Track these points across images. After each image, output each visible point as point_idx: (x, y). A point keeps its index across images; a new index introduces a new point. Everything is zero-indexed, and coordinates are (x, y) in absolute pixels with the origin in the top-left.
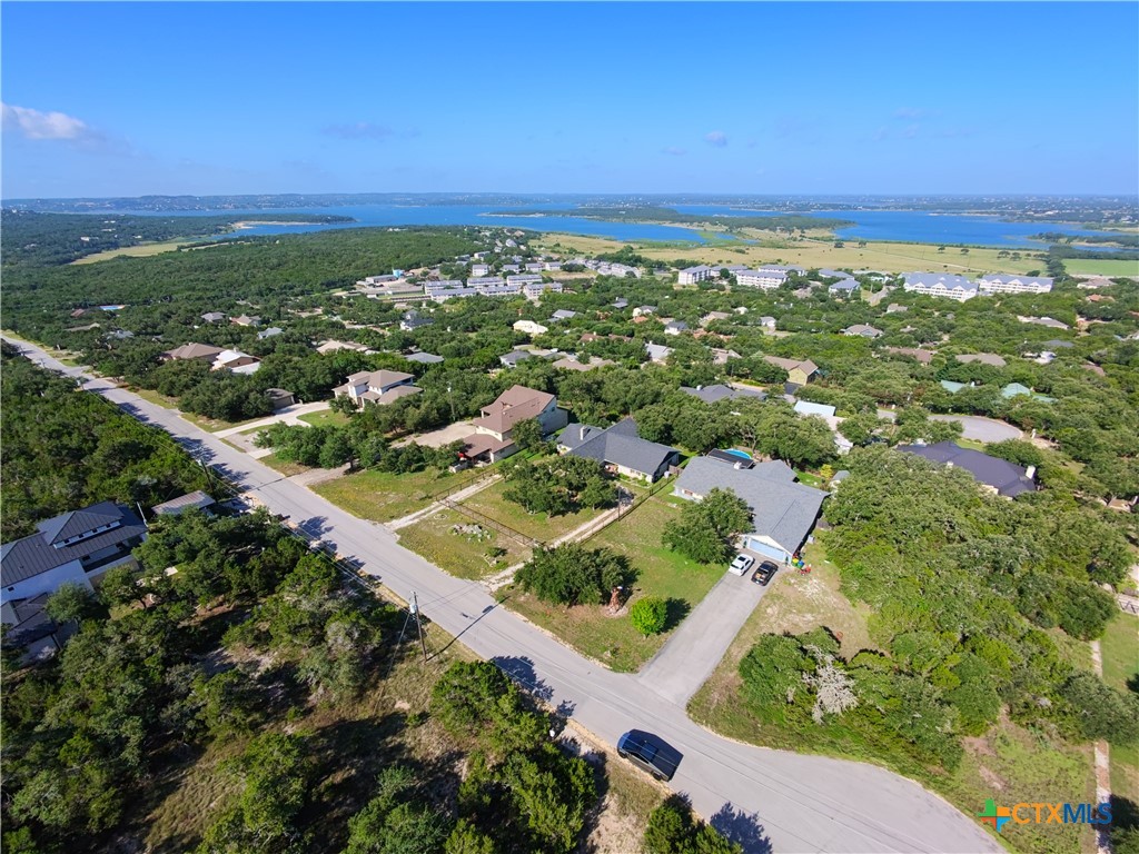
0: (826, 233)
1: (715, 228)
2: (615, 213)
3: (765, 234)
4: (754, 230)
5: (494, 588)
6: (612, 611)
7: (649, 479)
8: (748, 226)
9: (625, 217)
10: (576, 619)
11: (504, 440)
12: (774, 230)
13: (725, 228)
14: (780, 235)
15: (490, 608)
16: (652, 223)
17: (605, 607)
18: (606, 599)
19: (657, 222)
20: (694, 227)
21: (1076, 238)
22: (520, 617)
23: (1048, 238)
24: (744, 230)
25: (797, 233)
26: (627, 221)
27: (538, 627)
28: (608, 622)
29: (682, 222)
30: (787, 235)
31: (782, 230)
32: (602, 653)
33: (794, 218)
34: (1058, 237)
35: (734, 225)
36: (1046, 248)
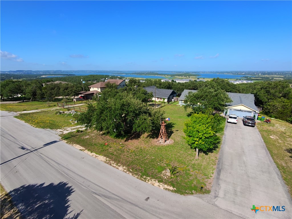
0: (195, 77)
1: (168, 76)
2: (143, 74)
3: (180, 77)
4: (177, 76)
5: (65, 132)
6: (161, 141)
7: (166, 100)
8: (176, 76)
9: (146, 74)
10: (131, 148)
11: (101, 91)
12: (182, 76)
13: (170, 76)
14: (183, 77)
15: (55, 142)
16: (153, 75)
17: (155, 140)
18: (155, 134)
20: (163, 76)
21: (251, 77)
22: (78, 147)
23: (245, 77)
25: (188, 77)
27: (94, 154)
28: (160, 148)
29: (160, 75)
30: (185, 77)
31: (184, 76)
32: (160, 172)
33: (187, 74)
34: (247, 77)
35: (173, 75)
36: (246, 79)
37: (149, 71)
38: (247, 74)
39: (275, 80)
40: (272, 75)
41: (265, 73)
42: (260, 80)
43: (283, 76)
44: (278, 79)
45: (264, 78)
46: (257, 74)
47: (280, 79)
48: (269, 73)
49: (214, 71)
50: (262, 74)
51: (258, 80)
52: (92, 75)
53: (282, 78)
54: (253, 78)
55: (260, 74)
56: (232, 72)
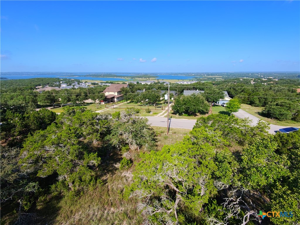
1: (128, 78)
2: (100, 76)
3: (141, 79)
8: (136, 77)
9: (103, 77)
11: (118, 95)
13: (130, 78)
14: (143, 79)
15: (170, 119)
19: (113, 77)
20: (123, 78)
23: (195, 78)
24: (135, 78)
25: (148, 78)
26: (104, 77)
29: (119, 77)
30: (146, 79)
33: (146, 76)
34: (197, 78)
35: (133, 77)
36: (196, 79)
37: (105, 73)
38: (196, 75)
39: (217, 80)
40: (214, 75)
41: (209, 74)
42: (207, 80)
43: (221, 77)
44: (218, 79)
45: (209, 78)
46: (203, 75)
47: (220, 79)
48: (212, 74)
49: (169, 73)
50: (207, 75)
51: (205, 80)
52: (39, 78)
53: (221, 78)
54: (201, 79)
55: (206, 75)
56: (184, 74)
